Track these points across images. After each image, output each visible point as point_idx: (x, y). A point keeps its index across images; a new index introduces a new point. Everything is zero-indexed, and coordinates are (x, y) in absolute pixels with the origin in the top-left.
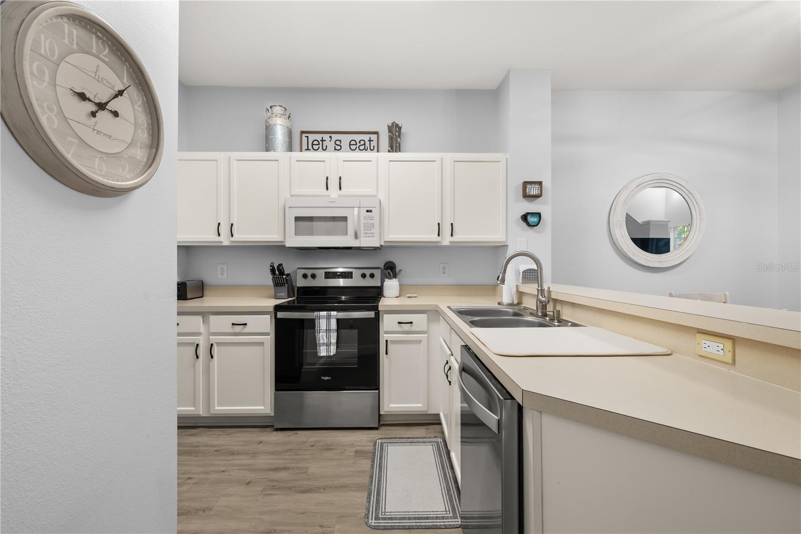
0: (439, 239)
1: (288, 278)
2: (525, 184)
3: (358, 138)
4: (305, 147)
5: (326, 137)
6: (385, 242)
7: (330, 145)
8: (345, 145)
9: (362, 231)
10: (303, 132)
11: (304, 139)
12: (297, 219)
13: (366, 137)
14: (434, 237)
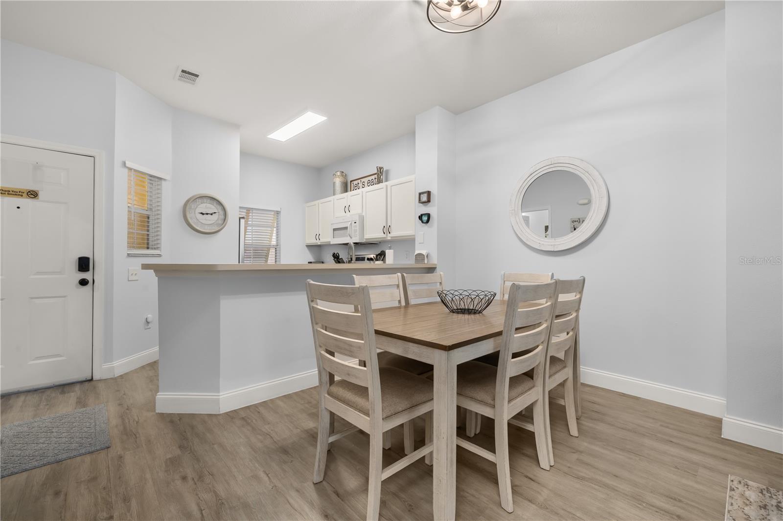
0: (384, 236)
1: (340, 260)
2: (420, 194)
3: (370, 178)
4: (352, 189)
5: (359, 181)
6: (366, 239)
7: (360, 185)
8: (366, 184)
9: (353, 234)
10: (351, 181)
11: (352, 184)
12: (334, 230)
13: (373, 177)
14: (381, 235)
